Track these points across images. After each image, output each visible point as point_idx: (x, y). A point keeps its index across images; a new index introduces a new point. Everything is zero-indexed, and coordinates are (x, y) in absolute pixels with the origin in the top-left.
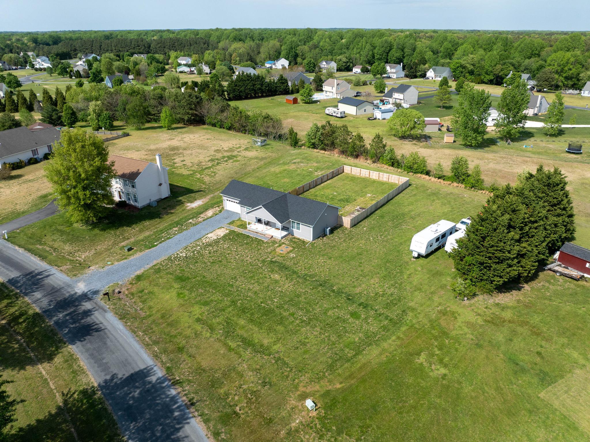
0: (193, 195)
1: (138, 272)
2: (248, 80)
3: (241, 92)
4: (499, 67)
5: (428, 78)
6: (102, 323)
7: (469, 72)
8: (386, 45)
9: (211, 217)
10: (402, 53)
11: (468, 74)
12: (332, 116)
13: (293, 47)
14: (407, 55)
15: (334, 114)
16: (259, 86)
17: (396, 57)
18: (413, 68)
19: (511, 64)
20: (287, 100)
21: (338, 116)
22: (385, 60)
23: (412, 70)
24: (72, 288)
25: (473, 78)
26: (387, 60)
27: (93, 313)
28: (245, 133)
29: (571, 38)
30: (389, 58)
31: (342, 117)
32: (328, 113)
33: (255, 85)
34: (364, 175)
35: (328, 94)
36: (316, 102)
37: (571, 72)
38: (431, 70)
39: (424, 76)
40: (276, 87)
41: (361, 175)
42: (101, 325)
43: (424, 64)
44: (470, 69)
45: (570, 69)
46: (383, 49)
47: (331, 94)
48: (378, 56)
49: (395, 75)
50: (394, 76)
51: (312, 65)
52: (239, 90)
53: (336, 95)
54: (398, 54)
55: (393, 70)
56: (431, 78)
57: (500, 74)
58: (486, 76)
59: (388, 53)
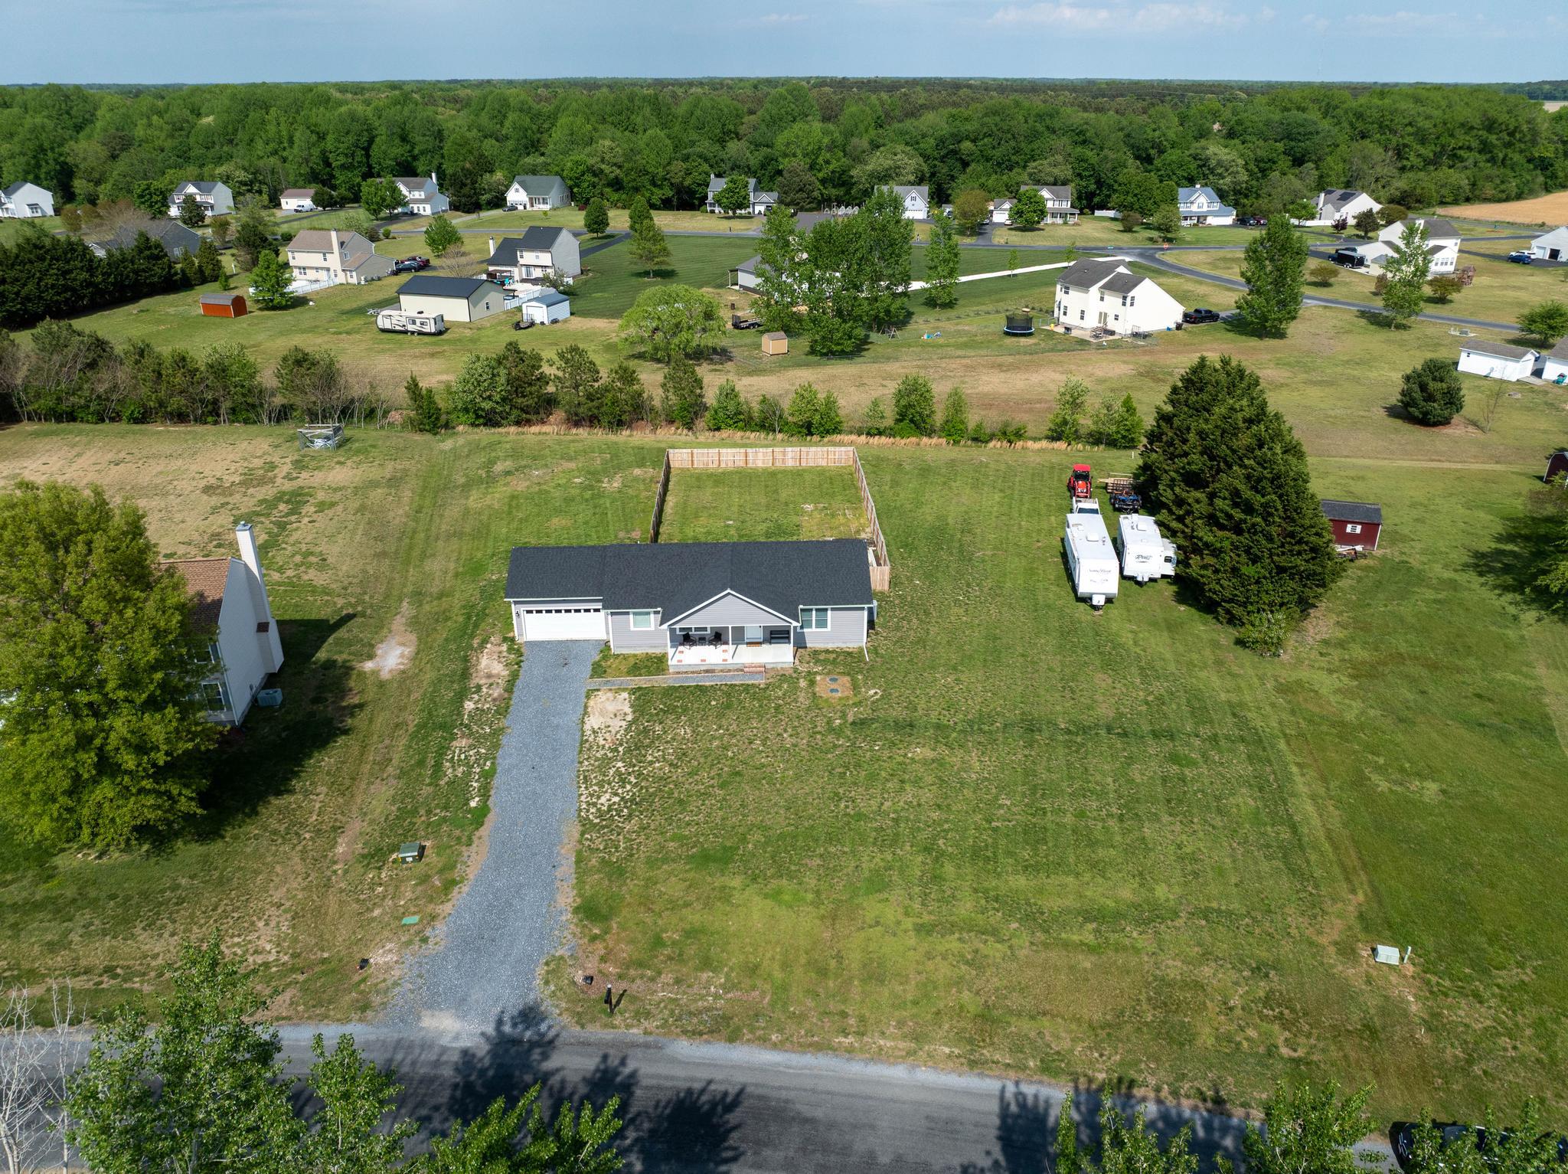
0: (342, 633)
1: (566, 899)
2: (42, 259)
3: (28, 299)
4: (678, 166)
5: (513, 208)
6: (710, 1082)
7: (609, 185)
8: (356, 127)
9: (513, 678)
10: (408, 147)
11: (608, 190)
12: (405, 332)
13: (46, 145)
14: (422, 153)
15: (411, 328)
16: (85, 275)
17: (395, 159)
18: (465, 185)
19: (700, 157)
20: (206, 306)
21: (427, 329)
22: (365, 169)
23: (466, 190)
24: (431, 1046)
25: (624, 196)
26: (370, 167)
27: (627, 1071)
28: (216, 423)
29: (790, 92)
30: (373, 161)
31: (440, 333)
32: (388, 326)
33: (70, 271)
34: (730, 464)
35: (311, 274)
36: (300, 302)
37: (831, 167)
38: (516, 186)
39: (499, 202)
40: (136, 272)
41: (723, 465)
42: (713, 1087)
43: (491, 172)
44: (612, 176)
45: (828, 162)
46: (351, 139)
47: (322, 275)
48: (342, 160)
49: (428, 207)
50: (426, 210)
51: (155, 198)
52: (17, 294)
53: (341, 274)
54: (398, 151)
55: (418, 195)
56: (521, 208)
57: (686, 183)
58: (654, 190)
59: (367, 150)
